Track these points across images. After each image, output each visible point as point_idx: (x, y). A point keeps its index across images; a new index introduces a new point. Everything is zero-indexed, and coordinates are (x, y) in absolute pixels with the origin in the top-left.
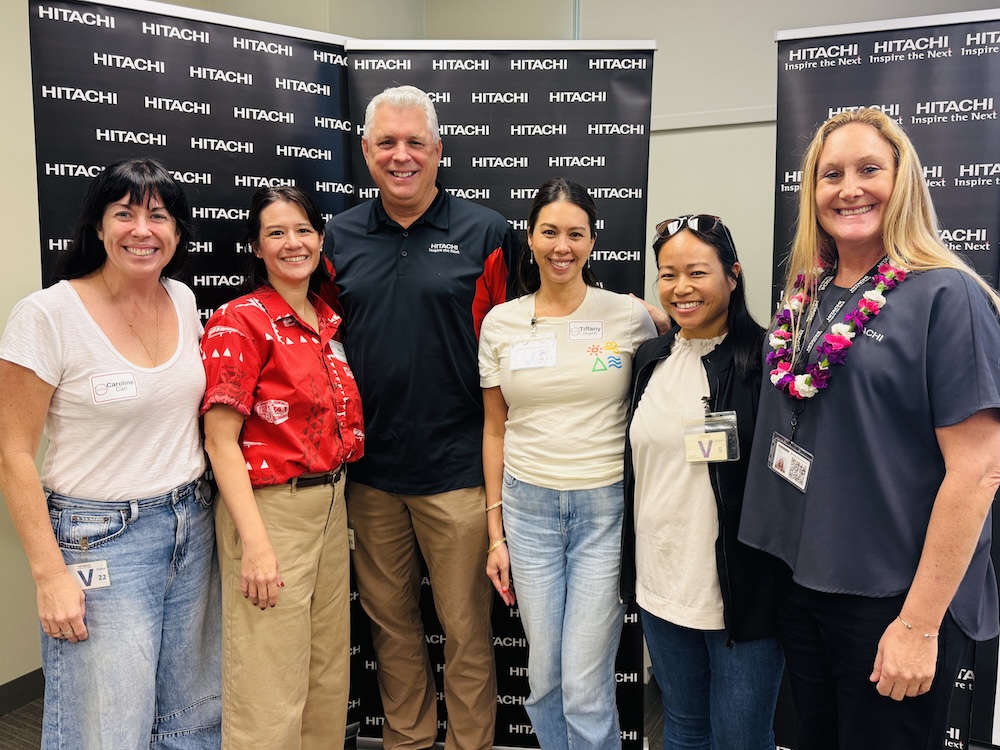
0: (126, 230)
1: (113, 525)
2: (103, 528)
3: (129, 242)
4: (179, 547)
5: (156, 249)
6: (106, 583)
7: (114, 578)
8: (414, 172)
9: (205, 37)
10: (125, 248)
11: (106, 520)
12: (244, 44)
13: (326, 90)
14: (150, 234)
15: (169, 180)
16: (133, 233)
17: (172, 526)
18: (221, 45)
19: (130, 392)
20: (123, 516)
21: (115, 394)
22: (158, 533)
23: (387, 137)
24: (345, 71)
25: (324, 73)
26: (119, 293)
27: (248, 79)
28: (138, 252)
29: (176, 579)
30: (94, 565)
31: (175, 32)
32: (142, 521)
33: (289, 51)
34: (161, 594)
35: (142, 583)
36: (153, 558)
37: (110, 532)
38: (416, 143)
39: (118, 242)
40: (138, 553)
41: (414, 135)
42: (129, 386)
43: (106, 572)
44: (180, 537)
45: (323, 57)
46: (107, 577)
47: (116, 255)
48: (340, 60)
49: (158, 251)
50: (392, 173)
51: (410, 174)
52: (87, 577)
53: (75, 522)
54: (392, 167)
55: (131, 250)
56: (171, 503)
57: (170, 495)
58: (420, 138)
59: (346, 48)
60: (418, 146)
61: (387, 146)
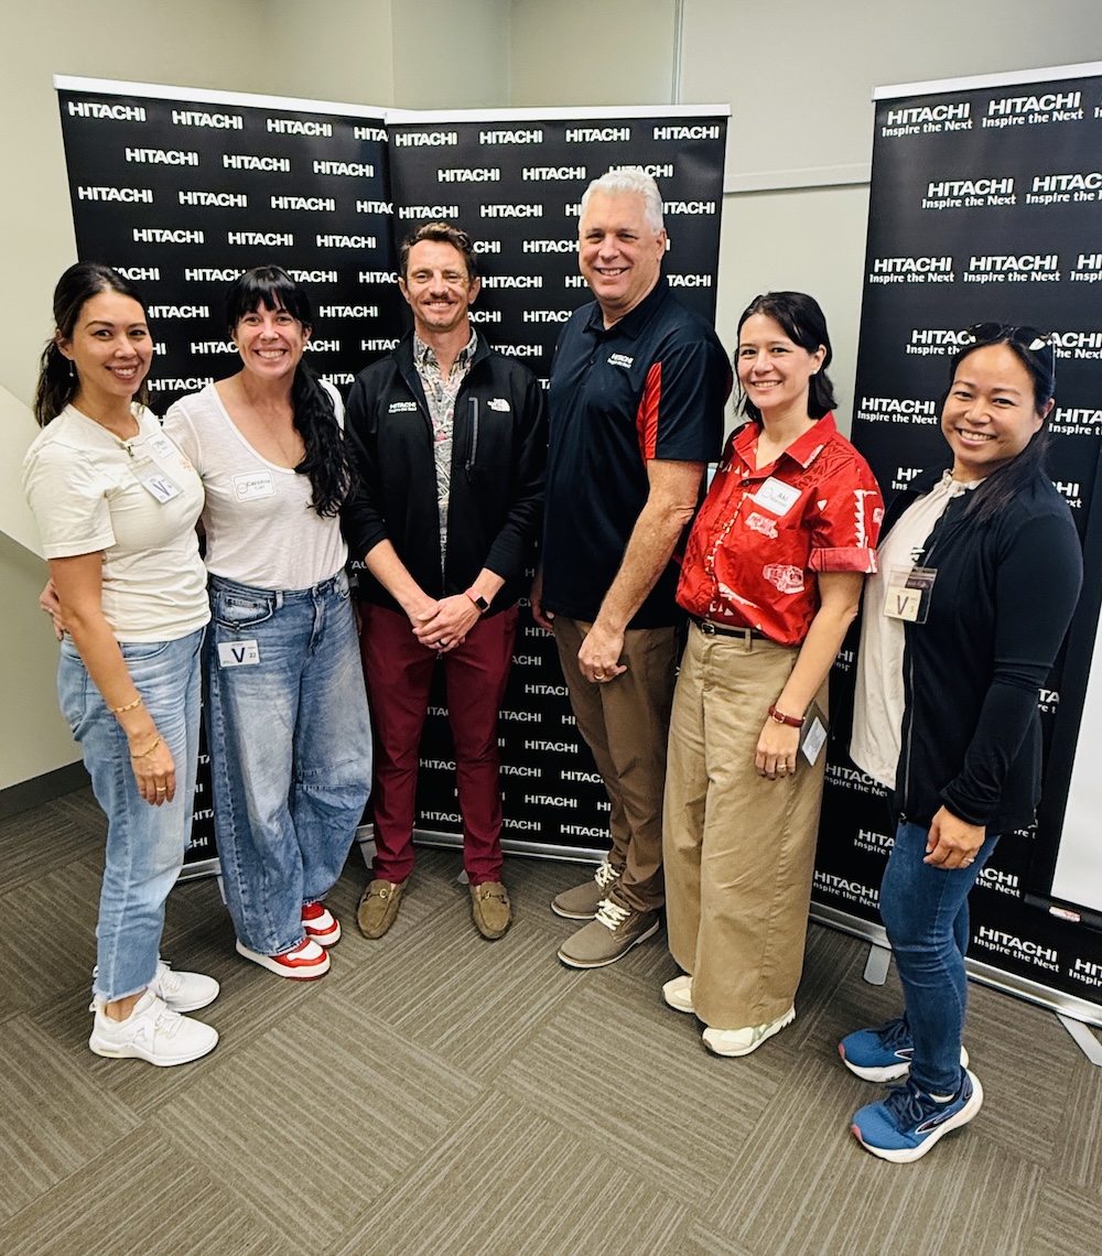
0: (256, 334)
1: (261, 611)
2: (253, 612)
3: (259, 346)
4: (317, 635)
5: (285, 351)
6: (256, 661)
7: (263, 656)
8: (623, 270)
9: (237, 123)
10: (257, 352)
11: (255, 605)
12: (279, 126)
13: (369, 171)
14: (277, 336)
15: (290, 284)
16: (261, 336)
17: (311, 616)
18: (255, 131)
19: (268, 490)
20: (270, 604)
21: (254, 493)
22: (298, 621)
23: (595, 230)
24: (385, 147)
25: (366, 152)
26: (257, 397)
27: (285, 165)
28: (267, 355)
29: (313, 661)
30: (245, 644)
31: (206, 120)
32: (286, 609)
33: (327, 130)
34: (298, 672)
35: (283, 662)
36: (293, 642)
37: (258, 617)
38: (627, 236)
39: (249, 347)
40: (281, 637)
41: (625, 227)
42: (266, 484)
43: (256, 651)
44: (317, 625)
45: (365, 133)
46: (257, 655)
47: (249, 359)
48: (382, 135)
49: (287, 353)
50: (599, 270)
51: (618, 271)
52: (239, 655)
53: (229, 603)
54: (600, 264)
55: (261, 353)
56: (312, 595)
57: (311, 589)
58: (631, 230)
59: (386, 122)
60: (630, 239)
61: (596, 239)
